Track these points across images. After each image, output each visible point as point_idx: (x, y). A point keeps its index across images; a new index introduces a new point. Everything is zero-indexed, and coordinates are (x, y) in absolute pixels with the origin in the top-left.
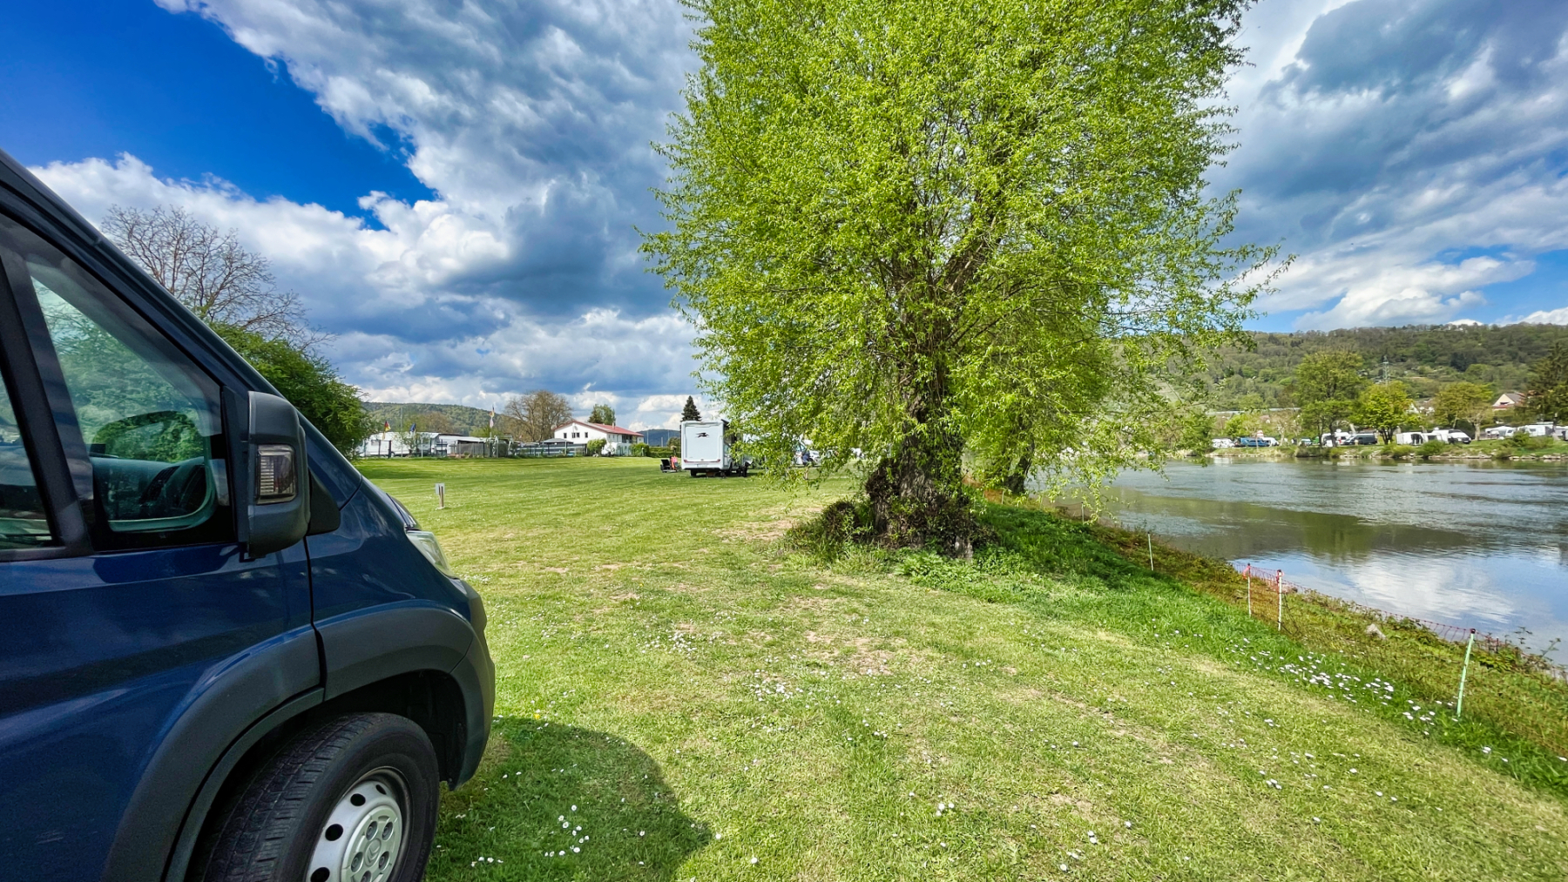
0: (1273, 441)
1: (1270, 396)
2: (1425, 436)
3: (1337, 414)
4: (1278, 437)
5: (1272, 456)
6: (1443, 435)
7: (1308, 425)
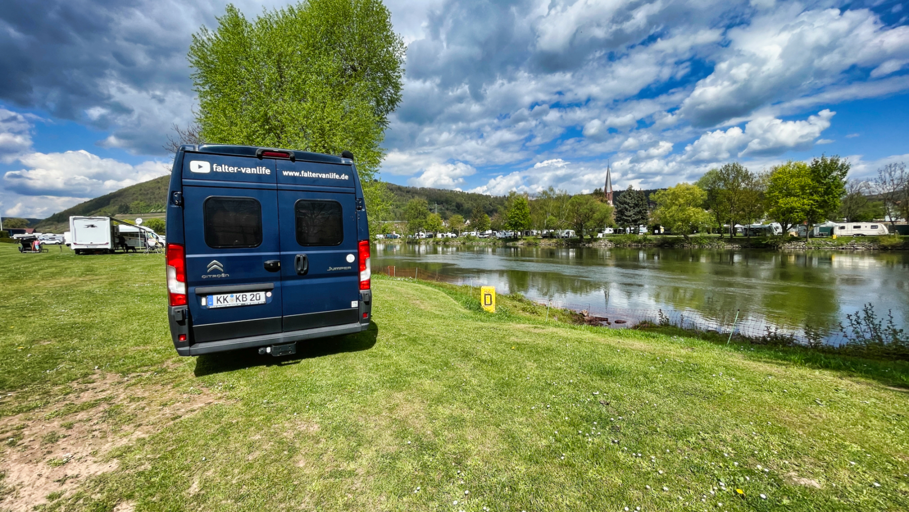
0: (399, 236)
1: (398, 214)
2: (445, 235)
3: (420, 225)
4: (400, 235)
5: (398, 243)
6: (450, 235)
7: (411, 229)
